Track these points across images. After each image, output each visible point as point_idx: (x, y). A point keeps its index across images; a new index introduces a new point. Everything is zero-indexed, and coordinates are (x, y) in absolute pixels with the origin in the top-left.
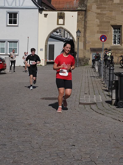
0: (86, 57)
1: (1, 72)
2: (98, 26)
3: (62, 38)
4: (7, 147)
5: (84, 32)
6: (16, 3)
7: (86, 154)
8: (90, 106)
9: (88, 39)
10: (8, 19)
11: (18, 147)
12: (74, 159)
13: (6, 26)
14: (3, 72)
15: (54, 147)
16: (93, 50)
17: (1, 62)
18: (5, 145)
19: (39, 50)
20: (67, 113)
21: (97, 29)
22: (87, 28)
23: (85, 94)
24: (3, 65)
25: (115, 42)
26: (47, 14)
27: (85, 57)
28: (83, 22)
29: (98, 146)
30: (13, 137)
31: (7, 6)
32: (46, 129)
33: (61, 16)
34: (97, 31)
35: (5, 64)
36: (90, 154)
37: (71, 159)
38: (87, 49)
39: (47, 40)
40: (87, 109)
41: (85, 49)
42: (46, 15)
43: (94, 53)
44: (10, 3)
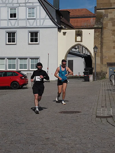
1: (23, 87)
2: (114, 42)
3: (80, 54)
5: (101, 48)
6: (36, 23)
8: (107, 119)
9: (104, 54)
10: (30, 37)
13: (27, 44)
14: (25, 86)
16: (110, 65)
17: (23, 78)
20: (84, 127)
22: (104, 44)
23: (102, 107)
24: (25, 81)
26: (66, 33)
27: (102, 71)
28: (100, 39)
30: (30, 152)
31: (28, 26)
32: (62, 143)
33: (79, 34)
34: (113, 47)
35: (27, 80)
38: (104, 64)
39: (66, 56)
40: (103, 122)
41: (102, 64)
42: (64, 34)
43: (111, 67)
44: (32, 23)
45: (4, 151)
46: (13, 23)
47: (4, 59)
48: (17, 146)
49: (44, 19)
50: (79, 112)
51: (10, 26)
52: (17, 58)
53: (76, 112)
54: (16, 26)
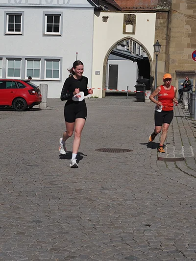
1: (34, 107)
2: (189, 36)
3: (130, 55)
4: (43, 226)
5: (166, 45)
7: (168, 239)
8: (175, 163)
9: (172, 56)
10: (46, 24)
11: (60, 226)
12: (149, 248)
13: (41, 34)
14: (36, 107)
15: (116, 228)
16: (180, 74)
17: (34, 92)
18: (40, 222)
19: (94, 73)
20: (138, 174)
21: (187, 40)
22: (171, 39)
23: (167, 144)
24: (36, 97)
26: (108, 17)
28: (165, 29)
29: (187, 227)
30: (51, 210)
31: (44, 3)
32: (103, 198)
33: (130, 21)
34: (188, 44)
35: (41, 95)
36: (175, 239)
37: (144, 246)
39: (107, 58)
40: (170, 167)
42: (105, 19)
43: (182, 79)
45: (8, 206)
48: (29, 200)
50: (128, 151)
51: (13, 2)
52: (23, 59)
53: (124, 151)
54: (23, 2)
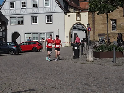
0: (96, 39)
2: (102, 20)
5: (93, 24)
6: (50, 10)
9: (96, 28)
10: (47, 19)
13: (45, 23)
16: (100, 35)
19: (66, 37)
21: (101, 22)
22: (95, 21)
25: (113, 30)
27: (94, 40)
28: (92, 18)
31: (45, 12)
33: (78, 16)
34: (102, 23)
38: (96, 35)
39: (71, 31)
41: (95, 35)
42: (69, 16)
43: (100, 37)
44: (47, 10)
46: (35, 10)
47: (30, 34)
49: (55, 7)
51: (33, 12)
54: (37, 12)
